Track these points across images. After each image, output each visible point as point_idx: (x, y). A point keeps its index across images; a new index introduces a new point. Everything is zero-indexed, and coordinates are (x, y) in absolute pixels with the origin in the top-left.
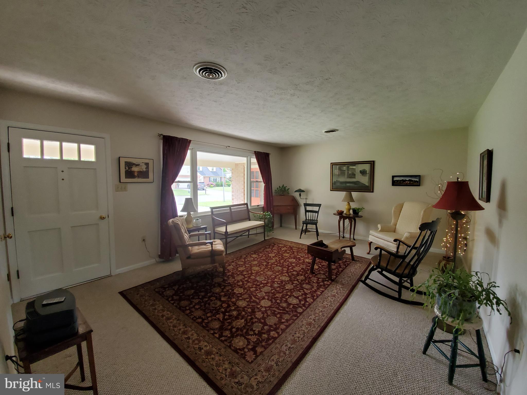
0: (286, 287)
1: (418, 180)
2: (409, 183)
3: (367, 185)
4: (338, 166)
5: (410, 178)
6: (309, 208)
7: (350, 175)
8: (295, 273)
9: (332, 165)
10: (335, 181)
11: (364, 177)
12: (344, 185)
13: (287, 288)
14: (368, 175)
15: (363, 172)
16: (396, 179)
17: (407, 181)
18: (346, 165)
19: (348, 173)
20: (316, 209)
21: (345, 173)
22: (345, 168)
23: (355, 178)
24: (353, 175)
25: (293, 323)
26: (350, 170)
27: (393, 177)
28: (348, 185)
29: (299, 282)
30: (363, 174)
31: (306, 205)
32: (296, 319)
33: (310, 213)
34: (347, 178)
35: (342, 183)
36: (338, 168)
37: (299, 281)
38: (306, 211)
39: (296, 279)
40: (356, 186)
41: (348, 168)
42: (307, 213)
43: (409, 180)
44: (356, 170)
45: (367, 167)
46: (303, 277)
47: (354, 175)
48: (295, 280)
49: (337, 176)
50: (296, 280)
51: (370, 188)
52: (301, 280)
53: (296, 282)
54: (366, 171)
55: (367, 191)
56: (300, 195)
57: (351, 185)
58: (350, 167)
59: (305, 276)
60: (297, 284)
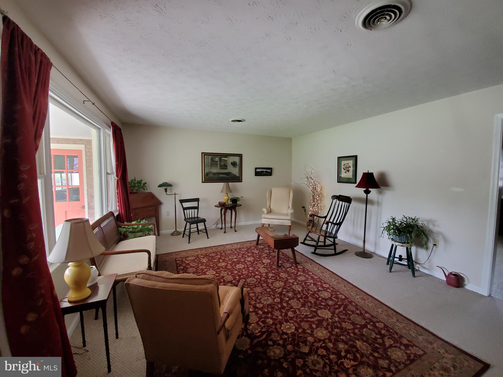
1: (270, 171)
2: (266, 174)
3: (238, 175)
4: (210, 157)
5: (266, 170)
6: (186, 205)
7: (222, 166)
9: (204, 155)
10: (208, 172)
11: (234, 168)
12: (217, 176)
14: (238, 167)
15: (234, 164)
16: (258, 170)
17: (264, 172)
18: (219, 156)
19: (220, 164)
20: (194, 204)
21: (218, 163)
22: (217, 159)
23: (227, 169)
24: (225, 167)
26: (222, 161)
27: (256, 169)
28: (221, 176)
30: (234, 165)
31: (182, 201)
33: (188, 210)
34: (220, 169)
35: (214, 174)
36: (210, 158)
38: (185, 209)
40: (228, 177)
41: (220, 159)
42: (185, 211)
43: (266, 171)
44: (228, 161)
45: (237, 159)
47: (227, 166)
49: (210, 167)
51: (239, 179)
54: (236, 163)
55: (237, 181)
56: (166, 190)
57: (224, 176)
58: (222, 158)
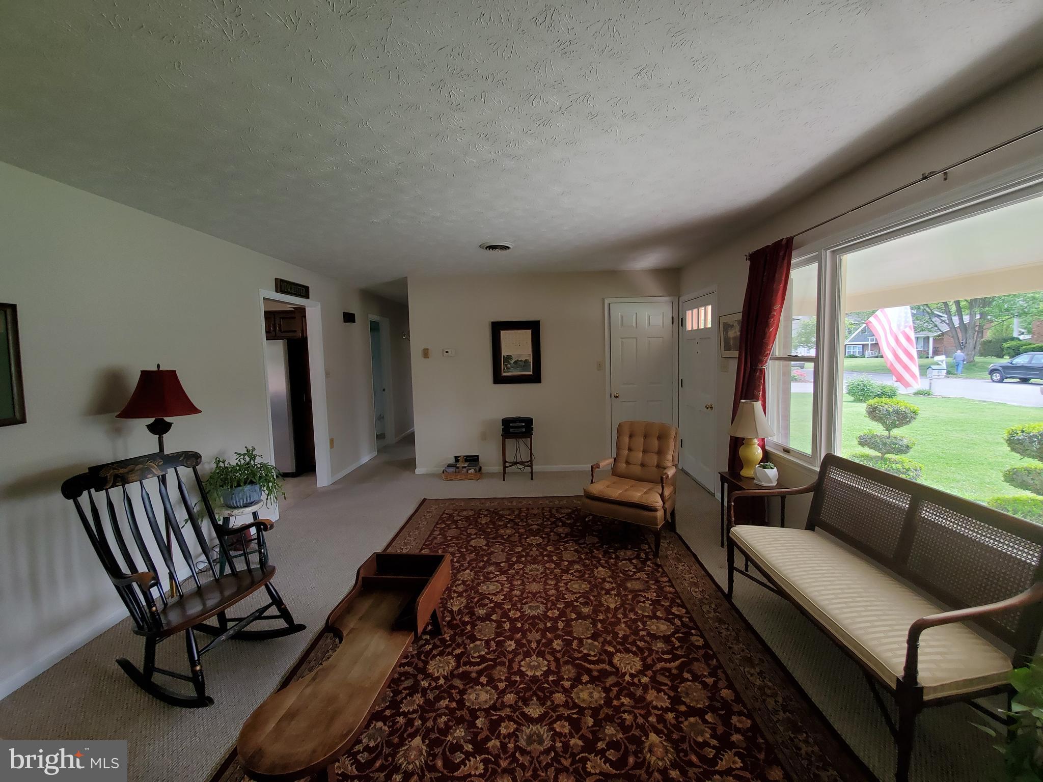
0: (471, 571)
8: (480, 612)
13: (468, 571)
25: (428, 538)
29: (455, 592)
32: (425, 542)
37: (456, 595)
39: (464, 594)
46: (455, 609)
48: (466, 591)
50: (462, 592)
52: (453, 598)
53: (461, 589)
59: (451, 612)
60: (456, 586)
